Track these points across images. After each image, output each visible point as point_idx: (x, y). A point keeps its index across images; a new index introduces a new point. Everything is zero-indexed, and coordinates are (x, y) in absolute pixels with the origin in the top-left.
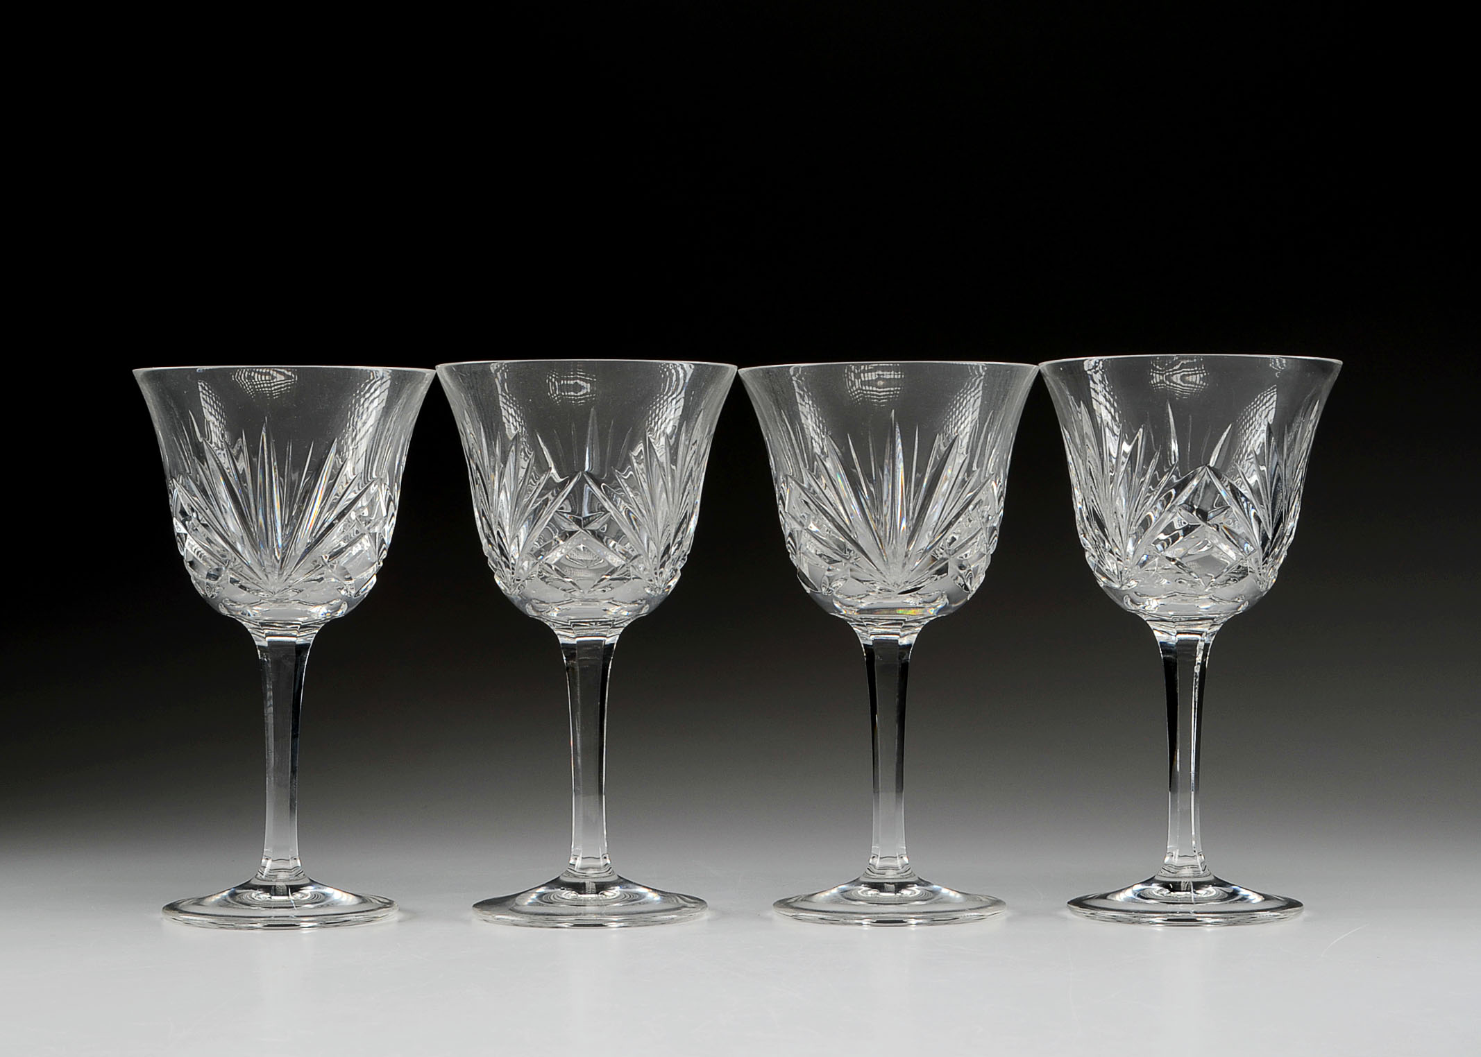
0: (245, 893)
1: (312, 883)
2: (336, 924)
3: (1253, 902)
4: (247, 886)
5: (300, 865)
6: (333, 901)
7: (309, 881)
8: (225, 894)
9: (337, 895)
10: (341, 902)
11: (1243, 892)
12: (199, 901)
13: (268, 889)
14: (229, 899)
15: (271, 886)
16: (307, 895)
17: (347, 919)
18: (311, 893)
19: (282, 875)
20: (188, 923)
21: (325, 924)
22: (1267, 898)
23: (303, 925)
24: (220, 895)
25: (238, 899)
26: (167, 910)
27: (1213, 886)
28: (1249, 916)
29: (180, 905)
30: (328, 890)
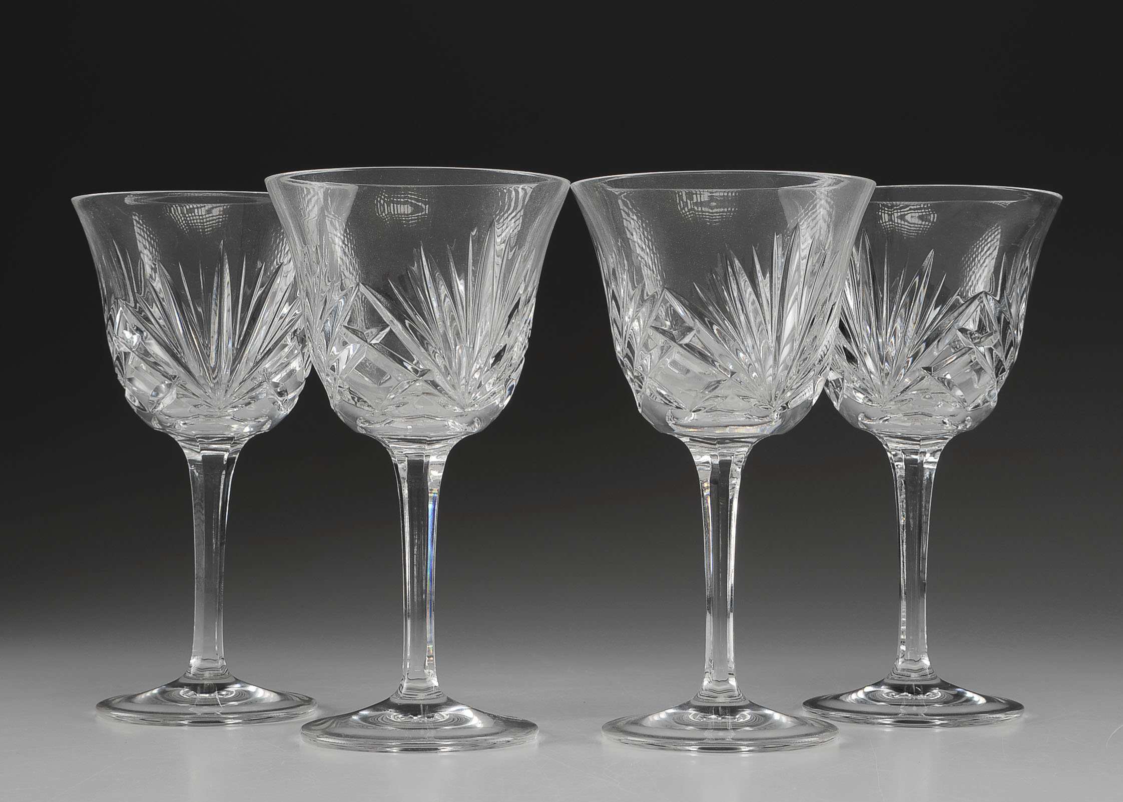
0: (175, 690)
1: (237, 681)
2: (261, 720)
3: (979, 703)
4: (176, 684)
5: (225, 664)
6: (256, 699)
7: (234, 680)
8: (155, 691)
9: (261, 694)
10: (264, 699)
11: (969, 695)
12: (130, 699)
13: (194, 687)
14: (159, 697)
16: (231, 694)
17: (270, 715)
18: (236, 691)
19: (207, 674)
20: (119, 719)
21: (249, 721)
22: (989, 699)
23: (229, 721)
24: (150, 692)
26: (99, 707)
28: (972, 717)
29: (113, 702)
30: (251, 688)
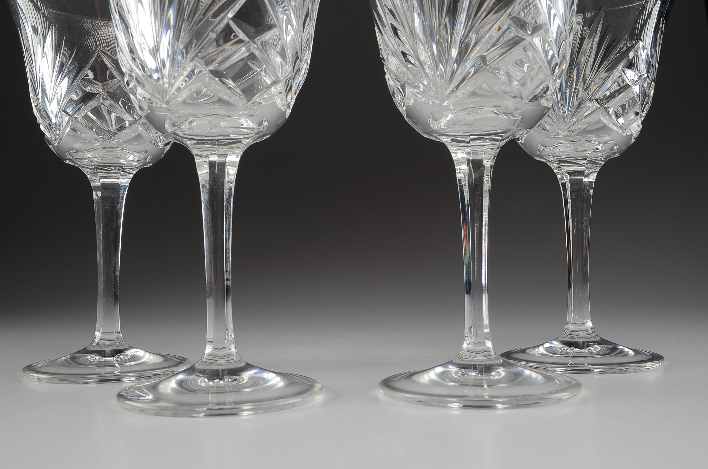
15: (102, 351)
25: (77, 360)
27: (598, 344)
